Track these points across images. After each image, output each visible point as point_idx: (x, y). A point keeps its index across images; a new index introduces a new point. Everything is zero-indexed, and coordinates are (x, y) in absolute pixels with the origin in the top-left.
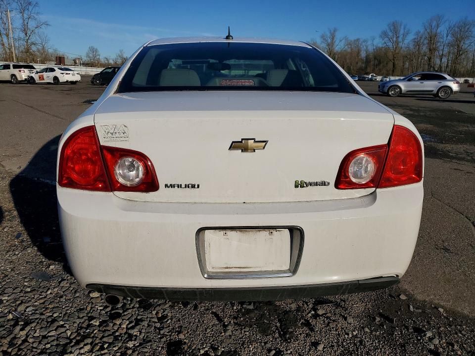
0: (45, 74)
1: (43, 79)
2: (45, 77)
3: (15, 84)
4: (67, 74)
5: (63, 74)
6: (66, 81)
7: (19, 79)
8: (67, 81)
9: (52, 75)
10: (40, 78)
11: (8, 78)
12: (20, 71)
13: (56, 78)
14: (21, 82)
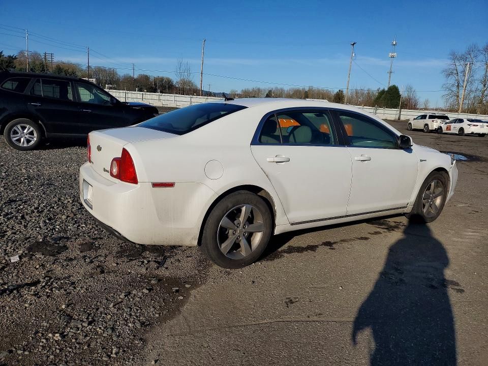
0: (453, 125)
1: (450, 130)
2: (452, 127)
3: (426, 132)
4: (474, 125)
5: (469, 125)
6: (470, 132)
7: (430, 129)
8: (472, 133)
9: (459, 126)
10: (447, 128)
11: (422, 127)
12: (433, 121)
13: (462, 129)
14: (432, 131)
